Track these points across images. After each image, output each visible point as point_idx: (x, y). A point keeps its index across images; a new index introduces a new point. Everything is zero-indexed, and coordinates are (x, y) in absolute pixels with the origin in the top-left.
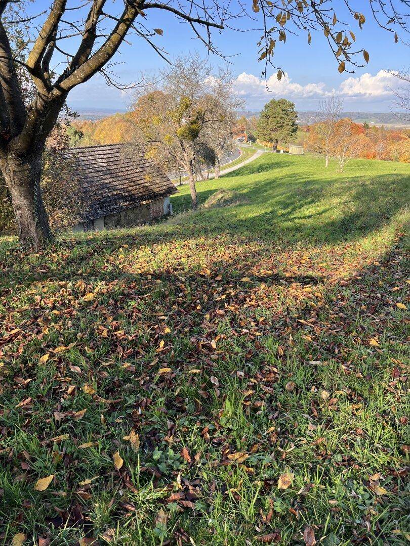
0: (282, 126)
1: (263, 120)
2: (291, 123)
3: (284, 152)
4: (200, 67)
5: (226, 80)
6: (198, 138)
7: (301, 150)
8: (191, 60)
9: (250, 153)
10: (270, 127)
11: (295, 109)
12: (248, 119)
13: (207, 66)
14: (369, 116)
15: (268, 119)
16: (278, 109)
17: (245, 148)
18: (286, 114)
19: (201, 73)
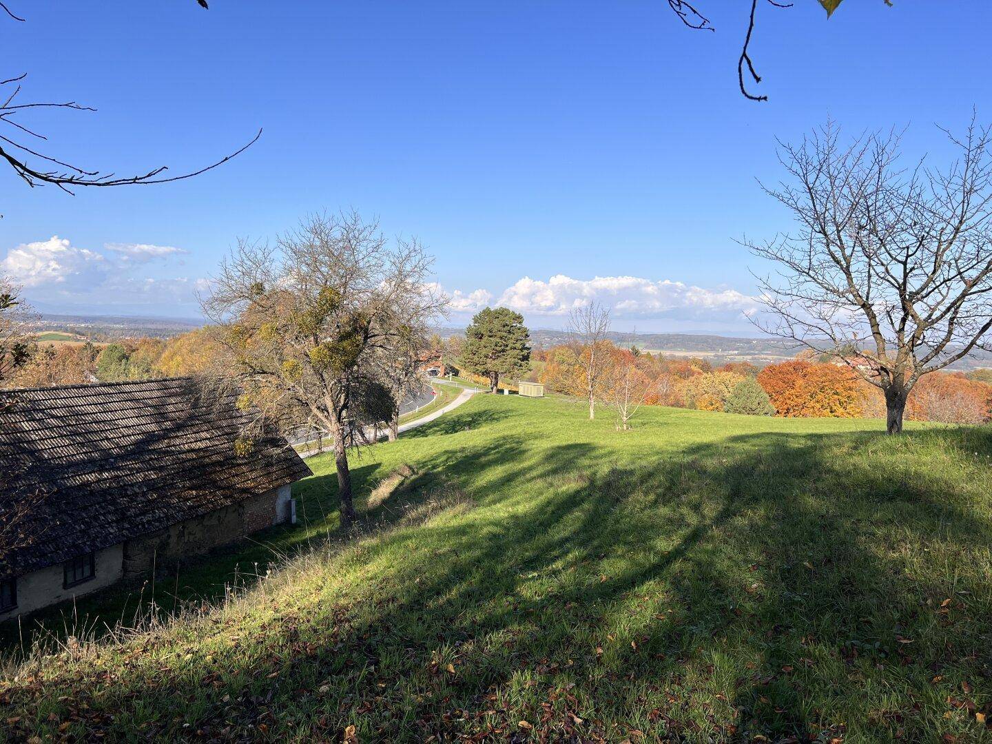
0: (503, 351)
1: (473, 339)
2: (518, 345)
3: (511, 392)
4: (361, 237)
5: (413, 262)
6: (355, 368)
7: (538, 390)
8: (342, 224)
9: (451, 394)
10: (484, 351)
11: (525, 324)
12: (443, 339)
13: (376, 236)
14: (633, 337)
15: (481, 338)
16: (496, 324)
17: (442, 385)
18: (510, 332)
19: (362, 249)
